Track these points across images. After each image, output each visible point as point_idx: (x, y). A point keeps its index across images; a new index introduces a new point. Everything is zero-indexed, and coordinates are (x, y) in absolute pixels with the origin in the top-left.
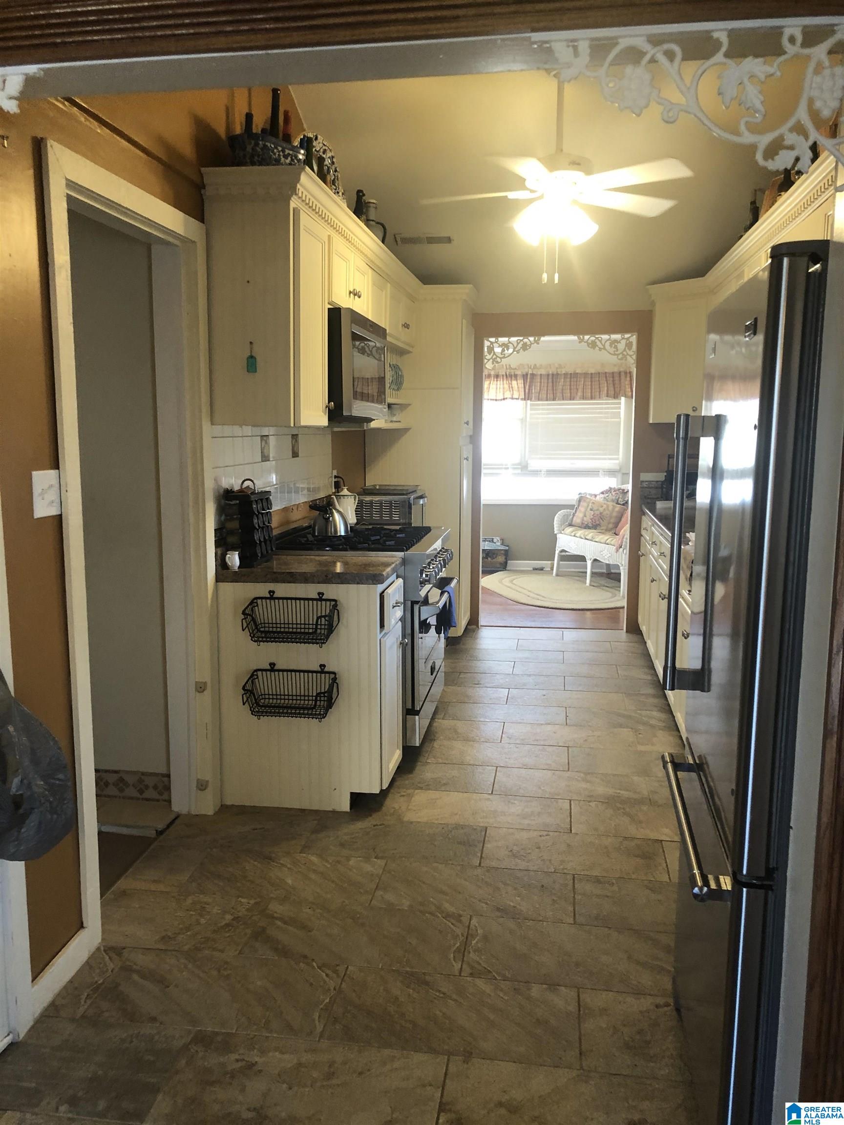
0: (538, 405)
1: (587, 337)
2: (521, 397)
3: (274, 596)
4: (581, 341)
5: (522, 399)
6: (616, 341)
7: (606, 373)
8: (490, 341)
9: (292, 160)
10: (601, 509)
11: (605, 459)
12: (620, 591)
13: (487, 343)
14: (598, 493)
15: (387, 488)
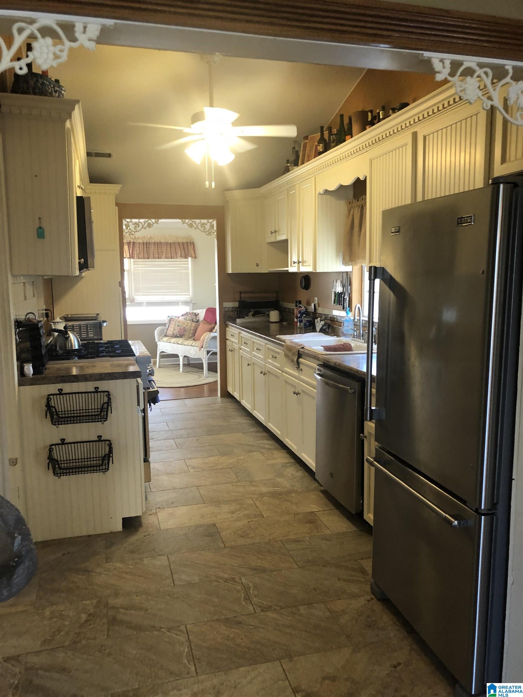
0: (139, 262)
1: (187, 221)
2: (127, 257)
3: (62, 392)
4: (184, 223)
5: (128, 258)
6: (204, 224)
7: (179, 243)
8: (127, 221)
9: (59, 95)
10: (184, 326)
11: (182, 295)
12: (203, 374)
13: (124, 222)
14: (180, 316)
15: (76, 316)
